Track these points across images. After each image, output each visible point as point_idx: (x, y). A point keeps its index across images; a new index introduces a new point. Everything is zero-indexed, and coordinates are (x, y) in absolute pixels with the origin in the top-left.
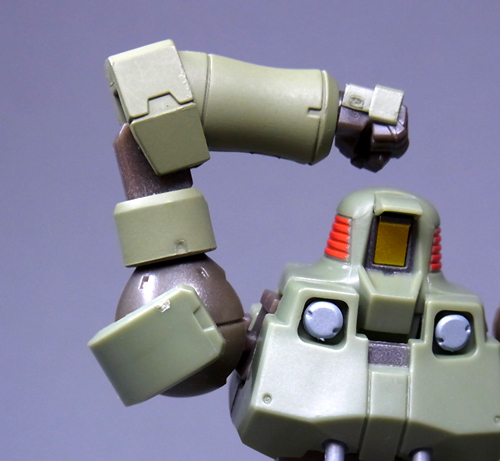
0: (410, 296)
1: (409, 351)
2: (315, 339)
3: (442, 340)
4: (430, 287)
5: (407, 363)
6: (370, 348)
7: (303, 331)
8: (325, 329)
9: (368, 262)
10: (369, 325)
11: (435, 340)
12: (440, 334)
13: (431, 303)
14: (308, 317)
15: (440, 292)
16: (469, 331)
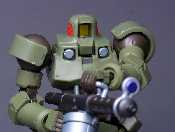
0: (91, 45)
1: (93, 59)
2: (68, 59)
3: (101, 55)
4: (96, 40)
5: (93, 62)
6: (82, 60)
7: (64, 57)
8: (70, 56)
9: (79, 36)
10: (81, 53)
11: (99, 55)
12: (100, 53)
13: (97, 46)
14: (65, 54)
15: (99, 41)
16: (107, 51)
